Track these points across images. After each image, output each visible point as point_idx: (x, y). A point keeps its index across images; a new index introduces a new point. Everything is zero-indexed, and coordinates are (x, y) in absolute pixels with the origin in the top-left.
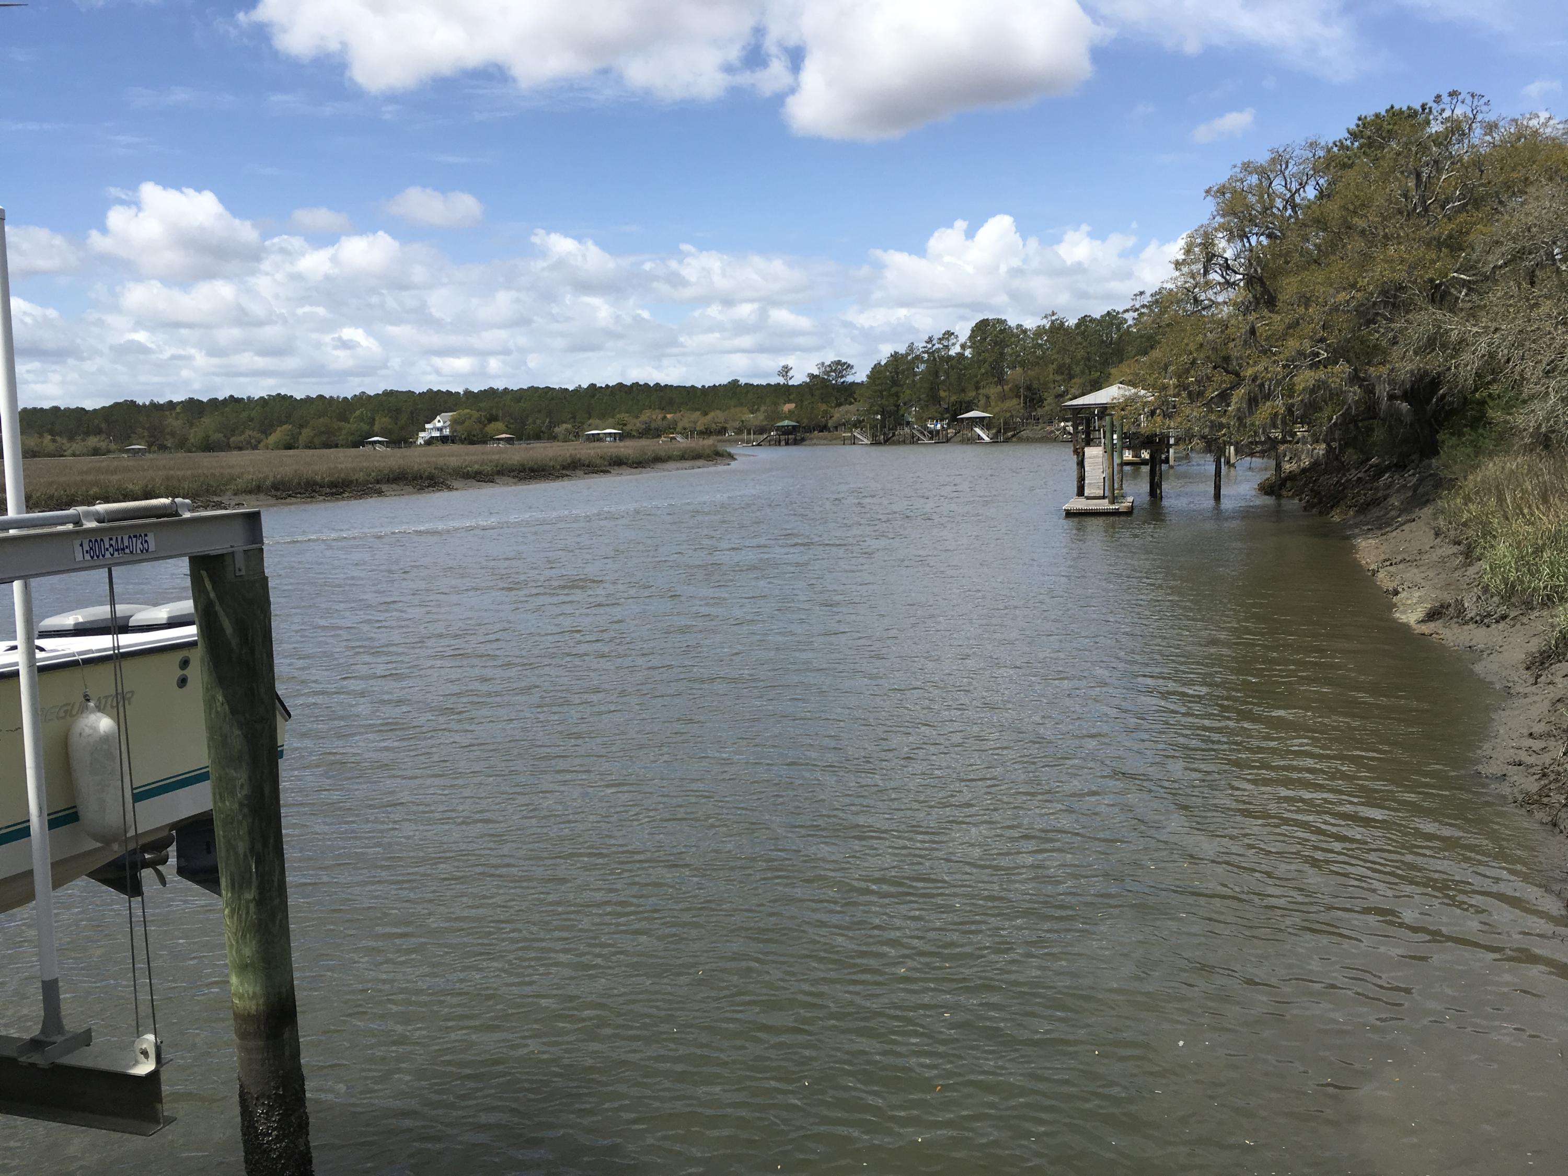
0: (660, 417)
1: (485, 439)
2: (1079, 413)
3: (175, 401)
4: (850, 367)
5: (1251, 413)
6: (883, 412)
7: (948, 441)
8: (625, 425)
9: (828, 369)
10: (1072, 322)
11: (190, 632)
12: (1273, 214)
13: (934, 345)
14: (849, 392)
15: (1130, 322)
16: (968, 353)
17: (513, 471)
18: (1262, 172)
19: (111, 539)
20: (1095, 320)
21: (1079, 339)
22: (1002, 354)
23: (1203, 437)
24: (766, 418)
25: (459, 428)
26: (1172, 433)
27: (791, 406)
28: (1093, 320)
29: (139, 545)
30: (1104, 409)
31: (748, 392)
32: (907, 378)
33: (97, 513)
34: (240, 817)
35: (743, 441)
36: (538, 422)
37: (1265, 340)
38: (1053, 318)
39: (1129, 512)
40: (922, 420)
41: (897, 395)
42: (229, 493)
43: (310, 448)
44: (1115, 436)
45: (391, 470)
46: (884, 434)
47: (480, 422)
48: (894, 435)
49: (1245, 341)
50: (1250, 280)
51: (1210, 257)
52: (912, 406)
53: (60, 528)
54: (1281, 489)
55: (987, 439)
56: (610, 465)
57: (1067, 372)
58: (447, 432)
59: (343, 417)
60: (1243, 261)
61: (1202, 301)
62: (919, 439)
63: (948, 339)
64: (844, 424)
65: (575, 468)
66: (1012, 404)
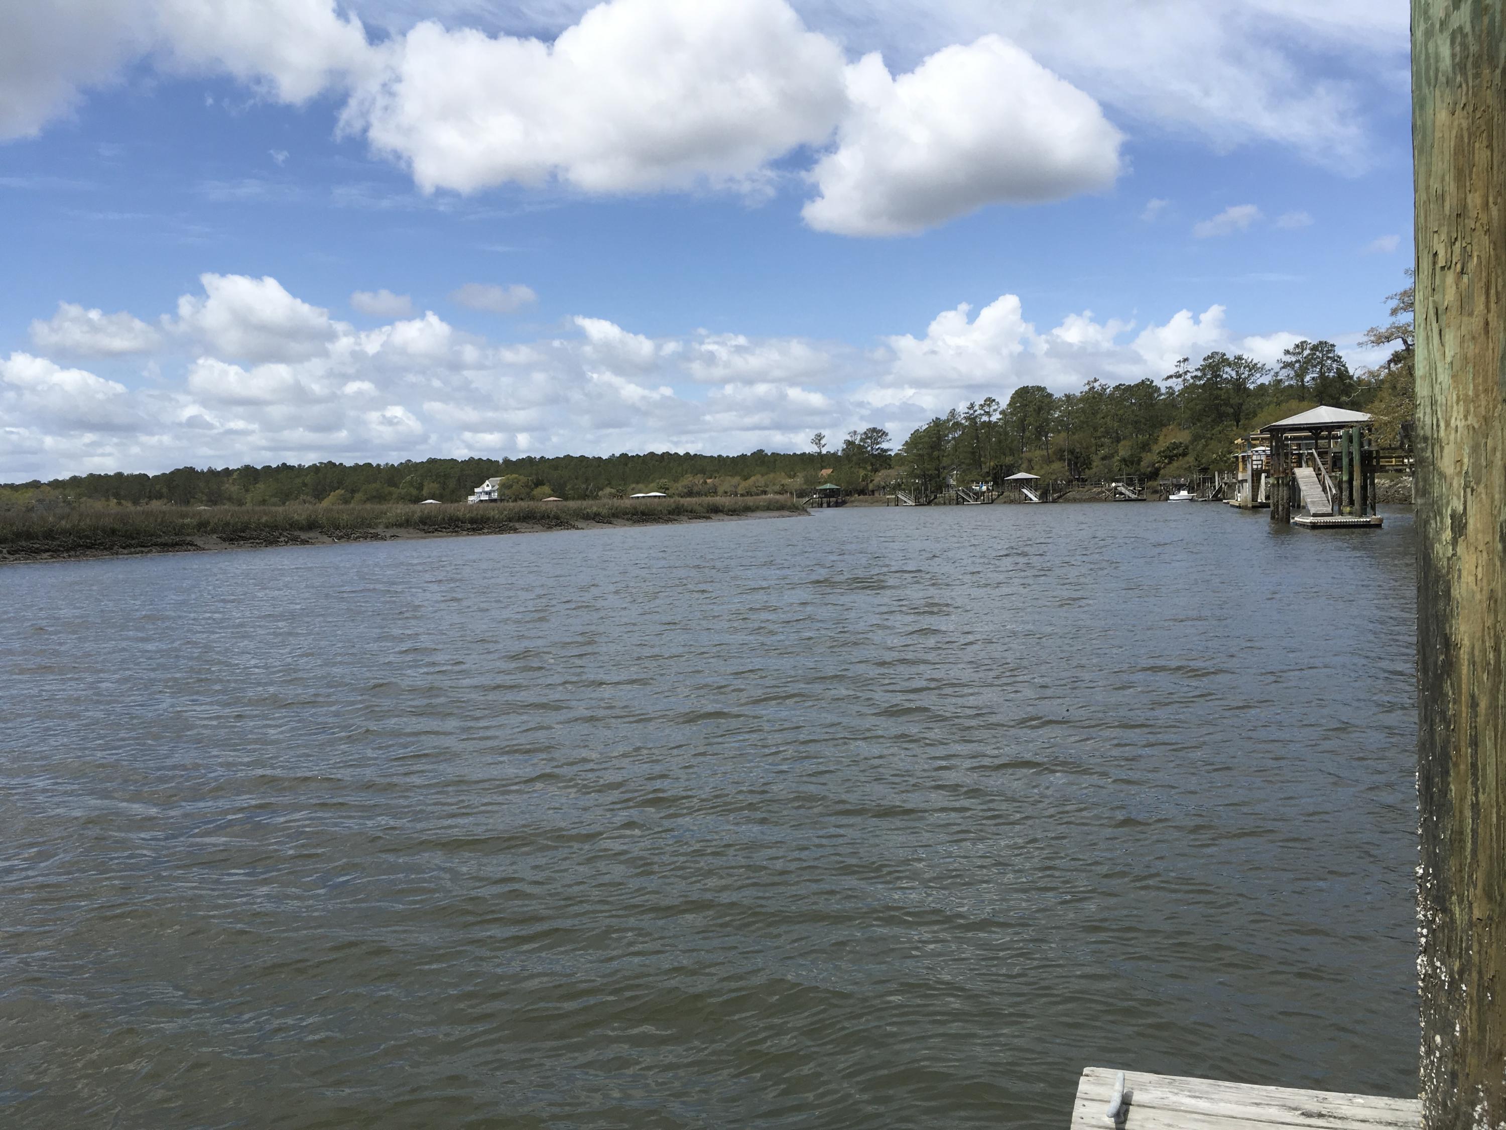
0: (700, 481)
3: (231, 468)
4: (885, 434)
6: (924, 476)
7: (992, 502)
9: (863, 436)
13: (975, 411)
14: (883, 460)
16: (1009, 418)
20: (1131, 388)
22: (1045, 420)
24: (807, 482)
25: (507, 492)
27: (830, 471)
28: (1128, 388)
36: (581, 487)
38: (1098, 384)
39: (1379, 525)
40: (961, 481)
41: (938, 460)
46: (927, 497)
47: (527, 486)
48: (936, 497)
52: (953, 469)
55: (1035, 499)
58: (495, 495)
59: (392, 483)
62: (964, 500)
63: (989, 405)
64: (884, 488)
65: (679, 514)
66: (1056, 466)
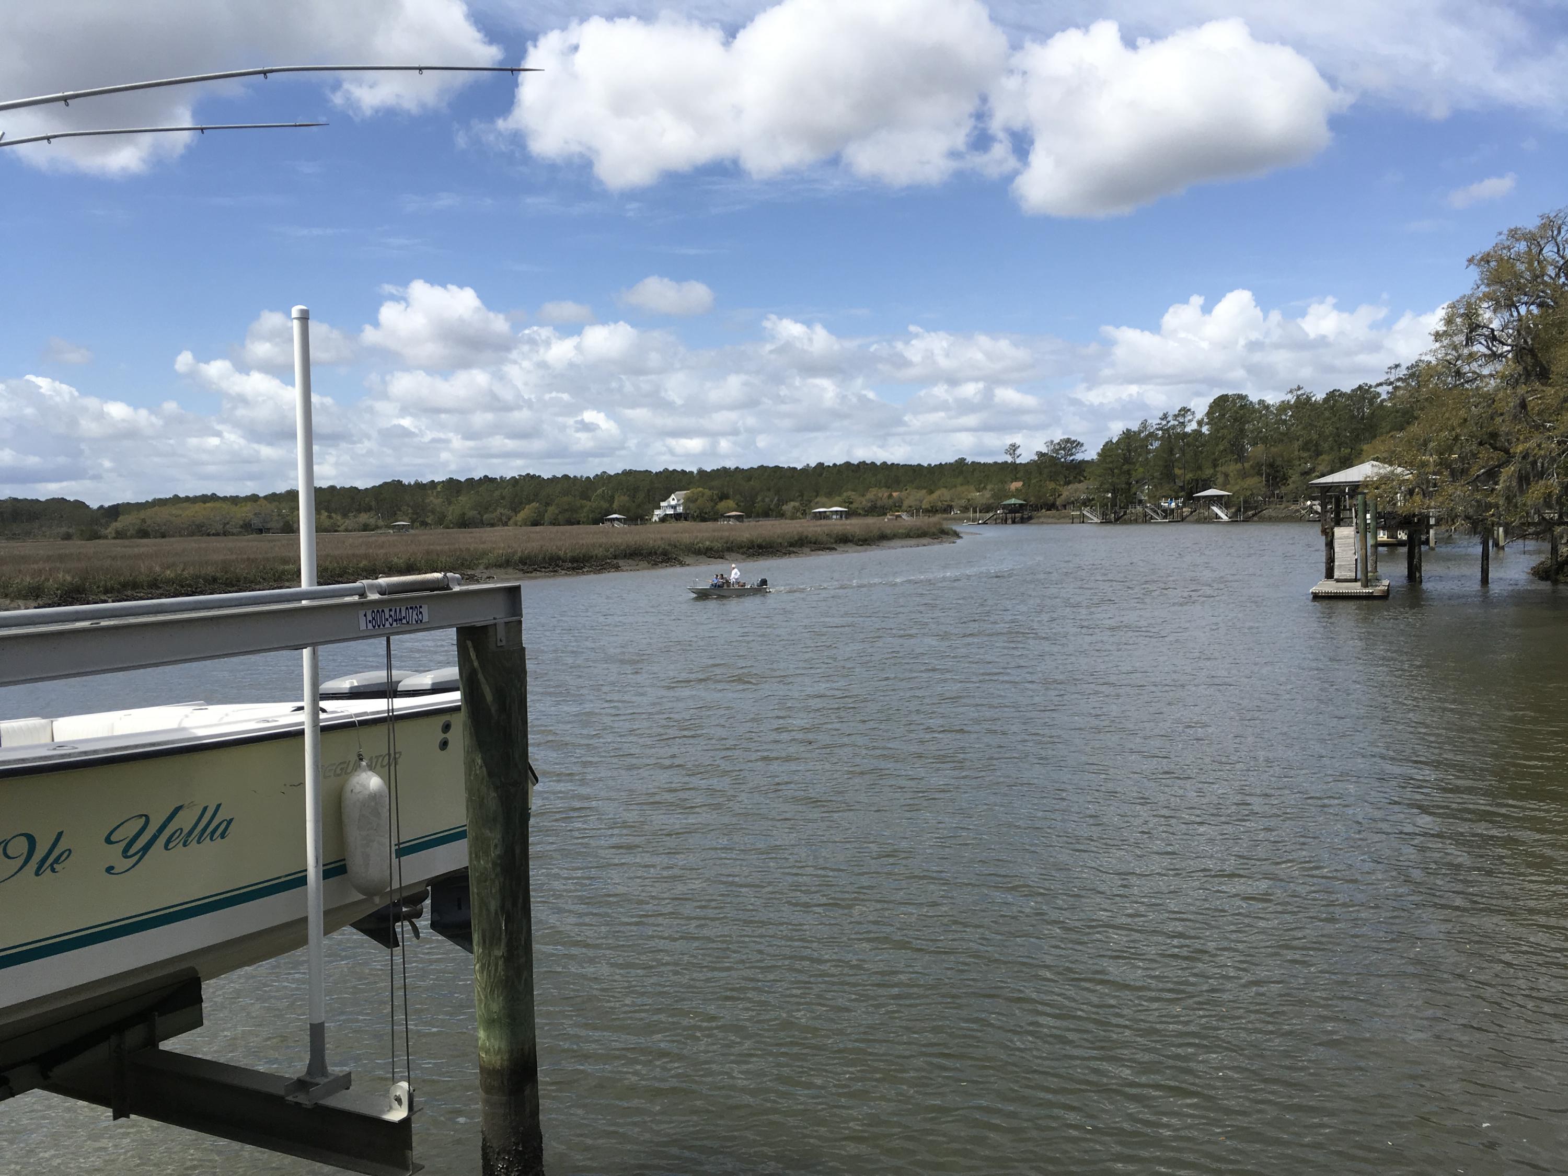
0: (886, 494)
1: (716, 516)
2: (1328, 491)
3: (436, 481)
4: (1080, 444)
5: (1522, 491)
6: (1114, 490)
7: (1183, 519)
8: (852, 503)
9: (1057, 447)
10: (1319, 396)
11: (455, 697)
12: (1544, 283)
13: (1168, 422)
14: (1079, 470)
15: (1384, 396)
16: (1205, 430)
17: (742, 547)
18: (1531, 238)
19: (391, 610)
20: (1345, 394)
21: (1327, 414)
22: (1242, 431)
23: (1467, 518)
24: (993, 496)
25: (691, 505)
26: (1432, 512)
27: (1019, 484)
28: (1342, 395)
29: (415, 616)
30: (1355, 488)
31: (974, 470)
32: (1140, 455)
33: (380, 586)
34: (493, 876)
35: (969, 519)
36: (767, 500)
37: (1538, 414)
38: (1299, 393)
39: (1385, 596)
40: (1152, 496)
41: (1128, 472)
42: (481, 567)
43: (554, 524)
44: (1368, 516)
45: (628, 546)
46: (1115, 513)
47: (712, 500)
48: (1125, 513)
49: (1515, 417)
50: (1520, 352)
51: (1474, 327)
52: (1145, 484)
53: (348, 599)
54: (1558, 574)
55: (1225, 518)
56: (836, 542)
57: (1313, 448)
58: (680, 509)
59: (585, 496)
60: (1511, 331)
61: (1465, 373)
62: (1152, 518)
63: (1184, 416)
64: (1073, 503)
65: (802, 545)
66: (1252, 481)
